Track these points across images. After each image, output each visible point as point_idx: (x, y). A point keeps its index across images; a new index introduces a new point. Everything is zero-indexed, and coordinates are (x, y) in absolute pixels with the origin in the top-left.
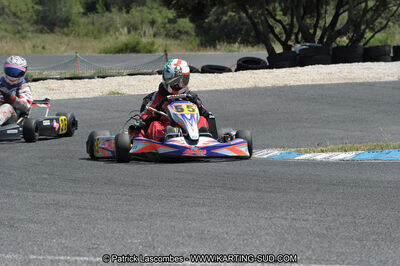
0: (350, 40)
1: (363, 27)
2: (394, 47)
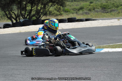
0: (36, 18)
1: (40, 14)
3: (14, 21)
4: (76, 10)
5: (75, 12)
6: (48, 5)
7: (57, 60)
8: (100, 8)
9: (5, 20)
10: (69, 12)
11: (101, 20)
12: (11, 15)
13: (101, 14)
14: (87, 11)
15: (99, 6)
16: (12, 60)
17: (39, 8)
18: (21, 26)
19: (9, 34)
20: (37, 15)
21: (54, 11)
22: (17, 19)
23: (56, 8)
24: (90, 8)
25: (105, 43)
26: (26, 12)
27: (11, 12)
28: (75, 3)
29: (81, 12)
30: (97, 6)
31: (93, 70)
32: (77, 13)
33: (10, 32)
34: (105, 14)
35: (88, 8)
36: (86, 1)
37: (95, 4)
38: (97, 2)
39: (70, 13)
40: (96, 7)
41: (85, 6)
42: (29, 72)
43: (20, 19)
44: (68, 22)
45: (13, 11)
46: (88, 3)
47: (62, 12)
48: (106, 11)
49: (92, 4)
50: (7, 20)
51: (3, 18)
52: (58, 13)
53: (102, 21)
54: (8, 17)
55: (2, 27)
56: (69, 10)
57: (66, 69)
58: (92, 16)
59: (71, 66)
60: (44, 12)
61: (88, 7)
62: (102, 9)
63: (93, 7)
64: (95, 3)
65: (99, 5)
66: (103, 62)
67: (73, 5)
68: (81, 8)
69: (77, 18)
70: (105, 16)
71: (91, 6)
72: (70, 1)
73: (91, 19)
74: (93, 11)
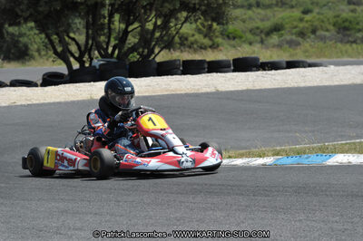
0: (141, 55)
1: (153, 43)
2: (184, 62)
3: (76, 66)
4: (262, 32)
5: (258, 38)
6: (177, 19)
7: (195, 187)
8: (331, 28)
9: (47, 59)
10: (241, 37)
11: (332, 67)
12: (65, 46)
13: (336, 48)
14: (294, 37)
15: (330, 23)
16: (63, 185)
17: (150, 26)
18: (94, 81)
19: (60, 103)
20: (144, 48)
21: (193, 35)
22: (84, 59)
23: (200, 27)
24: (303, 28)
25: (342, 137)
26: (109, 38)
27: (67, 38)
28: (259, 14)
29: (275, 39)
30: (323, 21)
31: (301, 220)
32: (262, 42)
33: (62, 99)
34: (348, 46)
35: (296, 27)
36: (292, 7)
37: (318, 17)
38: (325, 10)
39: (244, 41)
40: (321, 26)
41: (287, 20)
42: (109, 221)
43: (91, 59)
44: (234, 71)
45: (72, 35)
46: (297, 13)
47: (219, 40)
48: (350, 39)
49: (308, 17)
50: (53, 61)
51: (43, 53)
52: (206, 41)
53: (337, 68)
54: (56, 52)
55: (39, 82)
56: (239, 33)
57: (218, 214)
58: (306, 51)
59: (234, 208)
60: (166, 38)
61: (295, 23)
62: (338, 33)
63: (312, 25)
64: (318, 13)
65: (328, 19)
66: (331, 196)
67: (250, 18)
68: (277, 29)
69: (263, 59)
70: (346, 52)
71: (307, 21)
72: (242, 7)
73: (303, 62)
74: (313, 36)
